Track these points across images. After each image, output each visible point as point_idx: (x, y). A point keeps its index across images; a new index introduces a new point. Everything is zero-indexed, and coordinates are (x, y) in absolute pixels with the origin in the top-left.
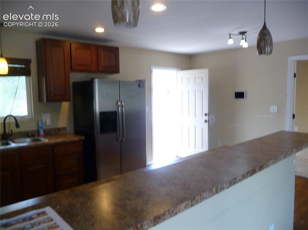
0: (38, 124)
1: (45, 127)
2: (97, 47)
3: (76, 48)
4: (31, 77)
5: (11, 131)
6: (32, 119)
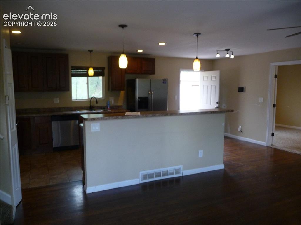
0: (107, 103)
1: (110, 105)
2: (141, 59)
4: (105, 77)
5: (94, 105)
6: (104, 99)
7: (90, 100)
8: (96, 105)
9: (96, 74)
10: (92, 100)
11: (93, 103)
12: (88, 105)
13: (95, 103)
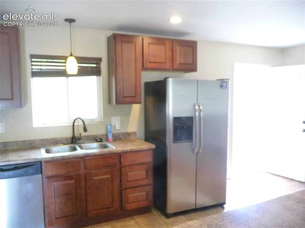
0: (107, 128)
1: (114, 132)
2: (173, 41)
3: (149, 44)
4: (101, 77)
5: (80, 134)
6: (101, 122)
7: (72, 124)
8: (84, 134)
9: (82, 72)
10: (75, 124)
11: (78, 131)
12: (69, 135)
13: (81, 131)
